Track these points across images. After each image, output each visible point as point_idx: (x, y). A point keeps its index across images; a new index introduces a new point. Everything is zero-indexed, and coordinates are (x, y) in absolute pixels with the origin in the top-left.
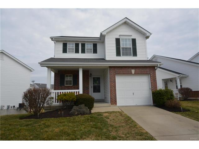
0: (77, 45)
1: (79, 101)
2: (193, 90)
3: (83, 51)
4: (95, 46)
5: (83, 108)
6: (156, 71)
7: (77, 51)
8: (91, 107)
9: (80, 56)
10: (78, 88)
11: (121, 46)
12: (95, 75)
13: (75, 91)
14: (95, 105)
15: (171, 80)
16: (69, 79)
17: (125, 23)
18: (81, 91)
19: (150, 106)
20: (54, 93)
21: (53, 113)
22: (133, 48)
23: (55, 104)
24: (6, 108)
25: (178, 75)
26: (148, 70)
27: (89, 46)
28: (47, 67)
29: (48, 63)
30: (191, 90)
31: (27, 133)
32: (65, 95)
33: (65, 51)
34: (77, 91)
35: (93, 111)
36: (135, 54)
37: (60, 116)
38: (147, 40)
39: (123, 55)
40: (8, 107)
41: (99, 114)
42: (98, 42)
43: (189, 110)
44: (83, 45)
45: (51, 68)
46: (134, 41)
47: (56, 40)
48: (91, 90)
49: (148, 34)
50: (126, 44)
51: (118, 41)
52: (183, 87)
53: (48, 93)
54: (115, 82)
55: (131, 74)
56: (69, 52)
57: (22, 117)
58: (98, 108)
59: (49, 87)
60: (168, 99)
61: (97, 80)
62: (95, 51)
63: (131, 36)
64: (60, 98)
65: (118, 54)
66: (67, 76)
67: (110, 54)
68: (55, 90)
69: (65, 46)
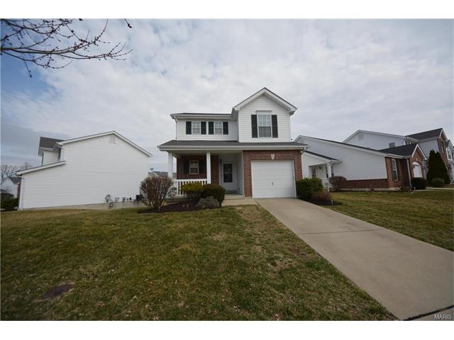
0: (203, 124)
1: (206, 192)
2: (348, 179)
3: (211, 132)
4: (226, 125)
5: (213, 201)
6: (302, 156)
7: (204, 132)
8: (221, 199)
9: (207, 137)
10: (206, 178)
11: (258, 125)
12: (226, 161)
13: (202, 180)
14: (226, 197)
15: (320, 167)
16: (194, 166)
17: (264, 95)
18: (209, 180)
19: (294, 198)
20: (177, 183)
21: (177, 206)
22: (273, 127)
23: (179, 195)
24: (121, 200)
25: (329, 161)
26: (291, 154)
27: (218, 126)
28: (168, 151)
29: (169, 147)
30: (345, 179)
31: (146, 229)
32: (190, 185)
33: (189, 131)
34: (205, 180)
35: (223, 205)
36: (275, 135)
37: (185, 210)
38: (292, 116)
39: (260, 136)
40: (124, 199)
41: (231, 208)
42: (229, 120)
43: (341, 204)
44: (211, 124)
45: (172, 153)
46: (274, 118)
47: (177, 117)
48: (221, 179)
49: (292, 109)
50: (265, 122)
51: (254, 118)
52: (335, 175)
53: (170, 183)
54: (250, 169)
55: (270, 159)
56: (194, 132)
57: (140, 211)
58: (229, 201)
59: (170, 175)
60: (316, 190)
61: (228, 167)
62: (226, 132)
63: (271, 111)
64: (184, 189)
65: (255, 135)
66: (192, 163)
67: (244, 134)
68: (178, 178)
69: (189, 125)
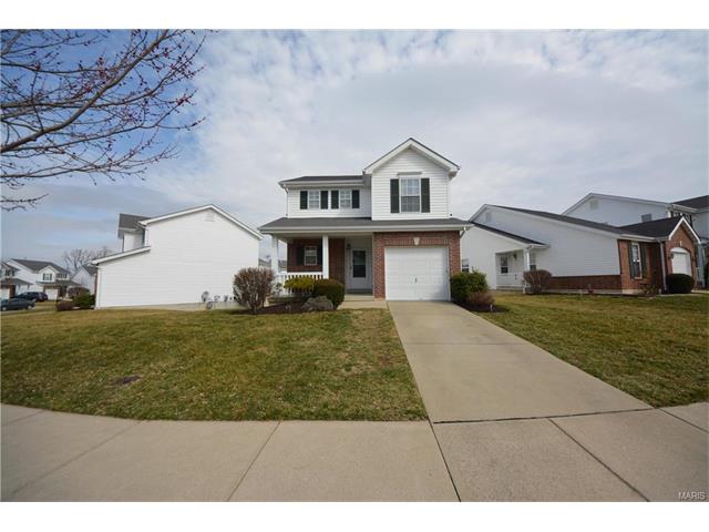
0: (324, 194)
1: (319, 289)
2: (554, 275)
3: (335, 205)
4: (356, 194)
5: (324, 301)
7: (324, 206)
8: (338, 300)
9: (330, 213)
10: (321, 270)
11: (401, 194)
12: (357, 247)
13: (317, 274)
14: (346, 297)
15: (515, 255)
16: (310, 253)
17: (410, 148)
18: (325, 274)
20: (282, 277)
21: (281, 307)
22: (423, 196)
23: (285, 293)
24: (222, 299)
26: (445, 237)
27: (345, 197)
28: (272, 234)
29: (276, 229)
30: (549, 274)
32: (296, 279)
33: (304, 205)
34: (320, 273)
35: (339, 307)
36: (426, 208)
37: (287, 312)
38: (454, 179)
39: (404, 210)
40: (226, 298)
41: (348, 311)
42: (362, 187)
44: (335, 194)
45: (277, 236)
46: (425, 183)
47: (289, 185)
48: (349, 272)
49: (453, 169)
50: (410, 190)
51: (394, 184)
52: (538, 268)
53: (269, 276)
54: (383, 260)
55: (413, 245)
56: (312, 206)
57: (234, 312)
58: (351, 303)
59: (275, 267)
61: (361, 256)
62: (356, 204)
63: (420, 173)
64: (289, 285)
65: (395, 209)
66: (308, 249)
67: (380, 207)
68: (289, 271)
69: (304, 195)
